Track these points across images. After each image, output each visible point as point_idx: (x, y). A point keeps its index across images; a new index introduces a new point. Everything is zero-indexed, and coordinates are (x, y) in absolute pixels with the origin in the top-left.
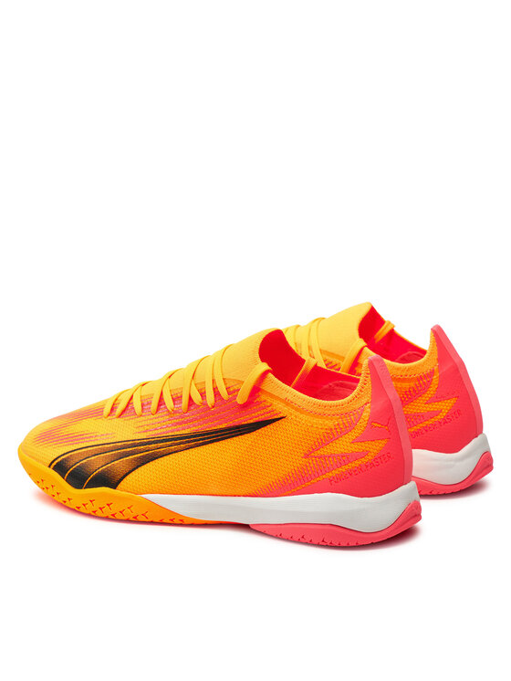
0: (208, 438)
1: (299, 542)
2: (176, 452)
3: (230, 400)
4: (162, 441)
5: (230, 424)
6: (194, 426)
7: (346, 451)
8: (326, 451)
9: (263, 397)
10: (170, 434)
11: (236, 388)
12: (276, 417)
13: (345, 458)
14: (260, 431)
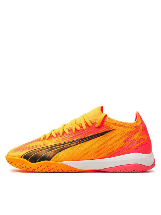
0: (85, 140)
1: (124, 172)
2: (72, 146)
3: (92, 126)
4: (66, 144)
5: (94, 134)
6: (78, 137)
7: (138, 138)
8: (131, 138)
9: (106, 123)
10: (69, 141)
11: (94, 122)
12: (111, 129)
13: (139, 140)
14: (106, 134)
